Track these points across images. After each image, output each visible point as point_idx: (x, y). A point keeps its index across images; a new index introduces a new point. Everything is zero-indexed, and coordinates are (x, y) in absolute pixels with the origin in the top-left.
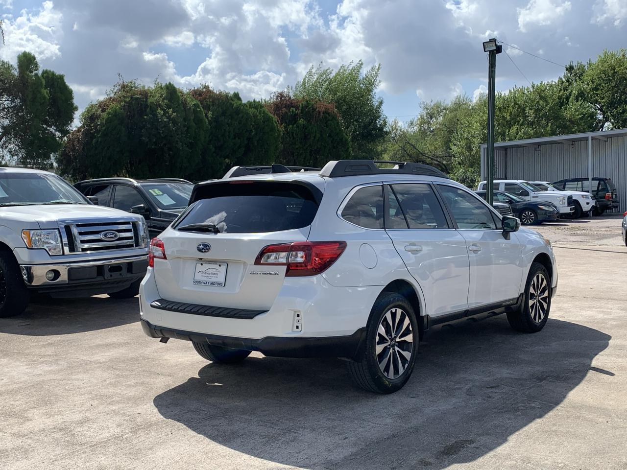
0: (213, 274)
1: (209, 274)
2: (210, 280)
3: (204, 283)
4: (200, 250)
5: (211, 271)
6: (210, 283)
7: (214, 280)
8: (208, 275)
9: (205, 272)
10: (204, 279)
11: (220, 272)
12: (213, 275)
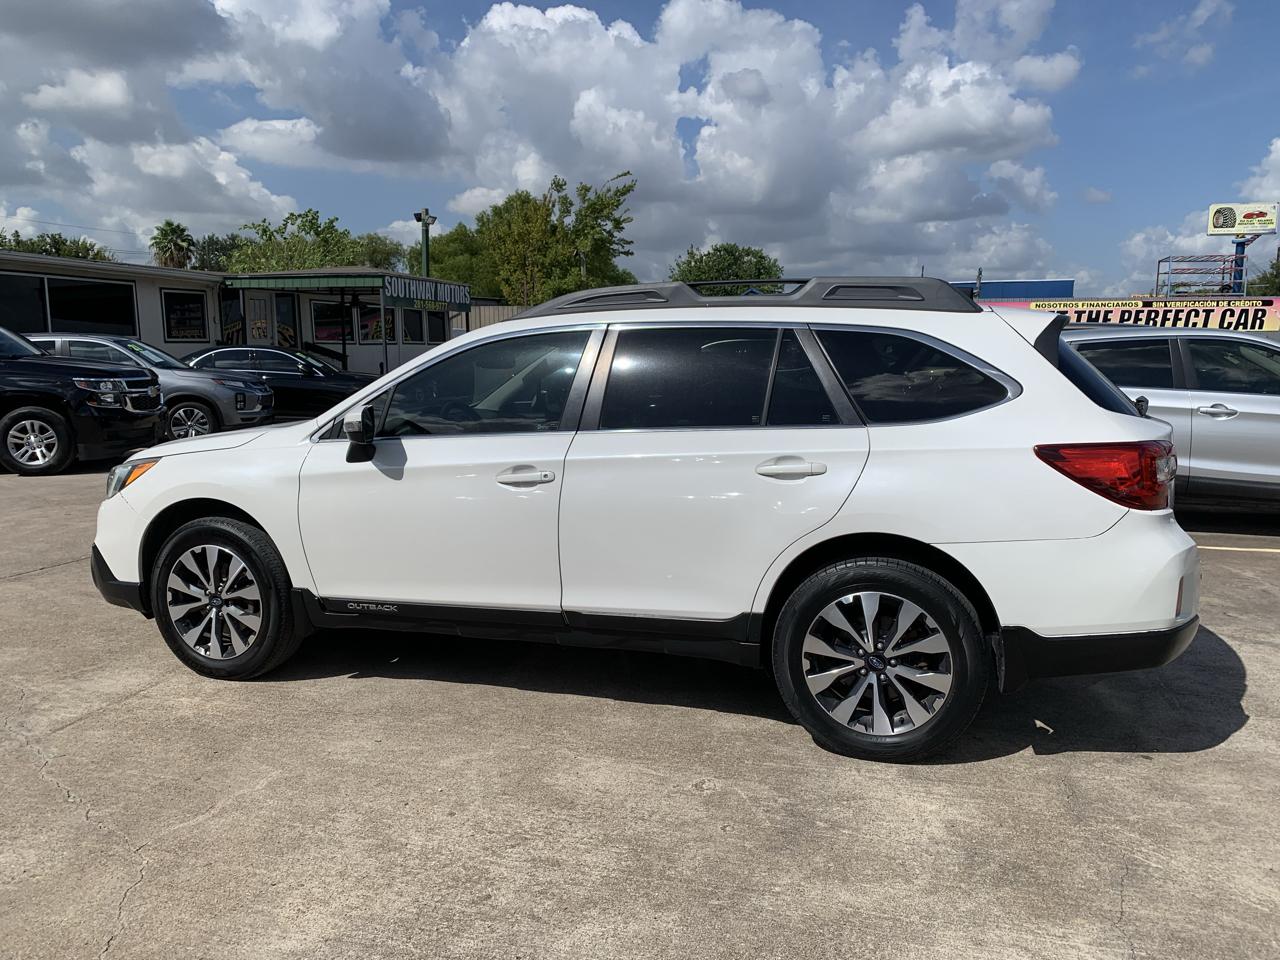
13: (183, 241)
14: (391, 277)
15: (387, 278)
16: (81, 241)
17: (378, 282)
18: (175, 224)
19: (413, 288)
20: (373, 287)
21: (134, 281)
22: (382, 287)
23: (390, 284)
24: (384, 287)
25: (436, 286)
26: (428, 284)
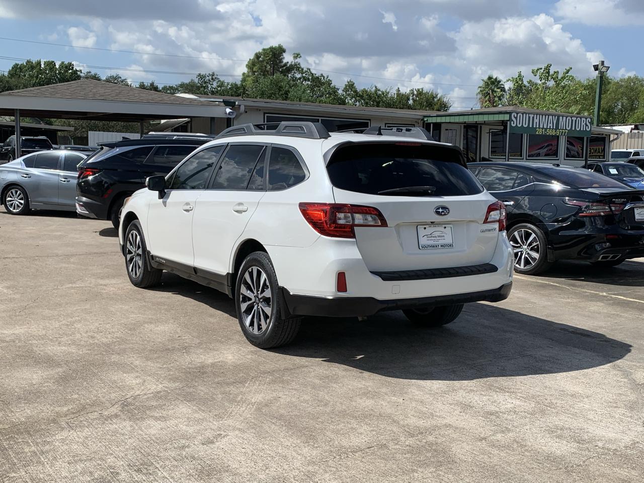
0: (439, 236)
1: (436, 237)
2: (437, 243)
3: (434, 246)
4: (438, 213)
5: (437, 234)
6: (440, 246)
7: (441, 242)
8: (434, 238)
9: (430, 236)
10: (431, 243)
11: (446, 234)
12: (439, 238)
13: (498, 88)
14: (517, 114)
15: (513, 114)
16: (431, 92)
17: (507, 117)
18: (494, 77)
19: (536, 121)
20: (503, 121)
21: (370, 120)
22: (509, 120)
23: (516, 118)
24: (510, 120)
25: (558, 120)
26: (550, 117)
